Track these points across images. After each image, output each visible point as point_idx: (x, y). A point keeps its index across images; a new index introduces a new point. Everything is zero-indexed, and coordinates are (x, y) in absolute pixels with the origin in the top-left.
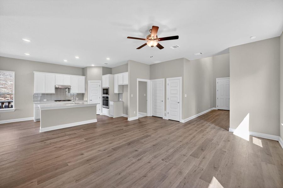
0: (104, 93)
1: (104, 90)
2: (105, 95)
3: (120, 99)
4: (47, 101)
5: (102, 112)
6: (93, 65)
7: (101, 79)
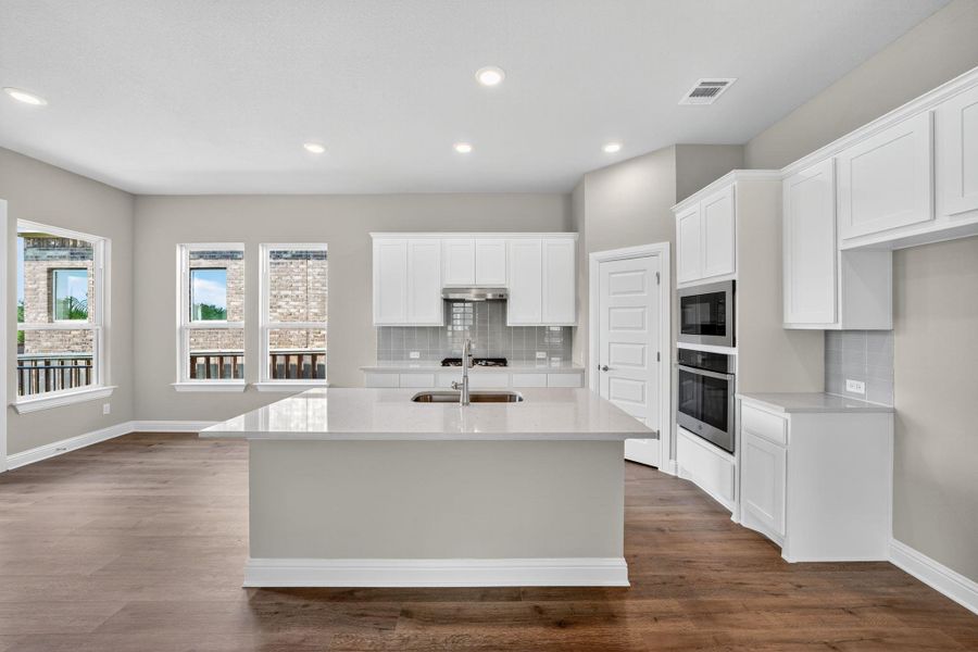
0: (686, 329)
1: (686, 302)
2: (699, 345)
3: (854, 387)
4: (421, 358)
5: (672, 455)
6: (613, 149)
7: (667, 232)
